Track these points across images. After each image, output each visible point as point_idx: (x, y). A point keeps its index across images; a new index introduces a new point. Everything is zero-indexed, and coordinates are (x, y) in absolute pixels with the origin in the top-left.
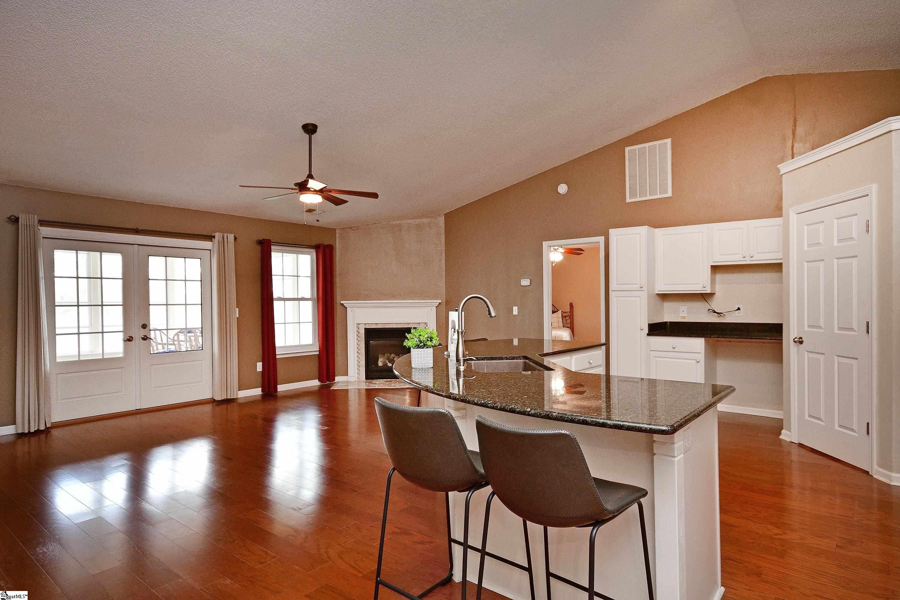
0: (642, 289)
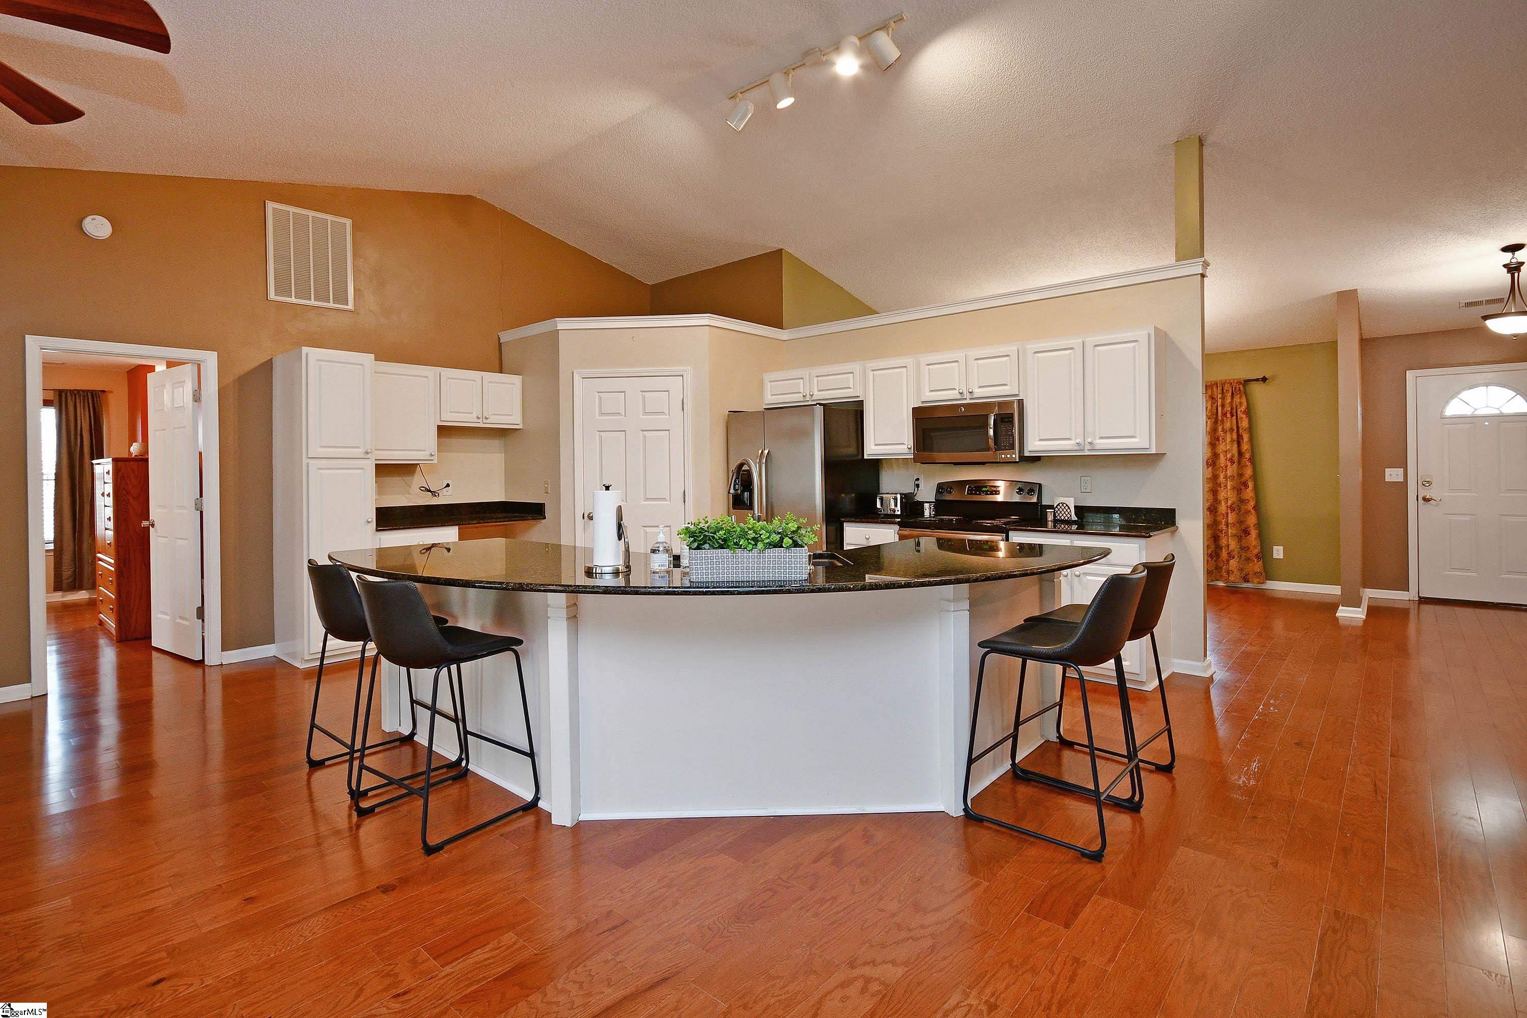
0: (369, 456)
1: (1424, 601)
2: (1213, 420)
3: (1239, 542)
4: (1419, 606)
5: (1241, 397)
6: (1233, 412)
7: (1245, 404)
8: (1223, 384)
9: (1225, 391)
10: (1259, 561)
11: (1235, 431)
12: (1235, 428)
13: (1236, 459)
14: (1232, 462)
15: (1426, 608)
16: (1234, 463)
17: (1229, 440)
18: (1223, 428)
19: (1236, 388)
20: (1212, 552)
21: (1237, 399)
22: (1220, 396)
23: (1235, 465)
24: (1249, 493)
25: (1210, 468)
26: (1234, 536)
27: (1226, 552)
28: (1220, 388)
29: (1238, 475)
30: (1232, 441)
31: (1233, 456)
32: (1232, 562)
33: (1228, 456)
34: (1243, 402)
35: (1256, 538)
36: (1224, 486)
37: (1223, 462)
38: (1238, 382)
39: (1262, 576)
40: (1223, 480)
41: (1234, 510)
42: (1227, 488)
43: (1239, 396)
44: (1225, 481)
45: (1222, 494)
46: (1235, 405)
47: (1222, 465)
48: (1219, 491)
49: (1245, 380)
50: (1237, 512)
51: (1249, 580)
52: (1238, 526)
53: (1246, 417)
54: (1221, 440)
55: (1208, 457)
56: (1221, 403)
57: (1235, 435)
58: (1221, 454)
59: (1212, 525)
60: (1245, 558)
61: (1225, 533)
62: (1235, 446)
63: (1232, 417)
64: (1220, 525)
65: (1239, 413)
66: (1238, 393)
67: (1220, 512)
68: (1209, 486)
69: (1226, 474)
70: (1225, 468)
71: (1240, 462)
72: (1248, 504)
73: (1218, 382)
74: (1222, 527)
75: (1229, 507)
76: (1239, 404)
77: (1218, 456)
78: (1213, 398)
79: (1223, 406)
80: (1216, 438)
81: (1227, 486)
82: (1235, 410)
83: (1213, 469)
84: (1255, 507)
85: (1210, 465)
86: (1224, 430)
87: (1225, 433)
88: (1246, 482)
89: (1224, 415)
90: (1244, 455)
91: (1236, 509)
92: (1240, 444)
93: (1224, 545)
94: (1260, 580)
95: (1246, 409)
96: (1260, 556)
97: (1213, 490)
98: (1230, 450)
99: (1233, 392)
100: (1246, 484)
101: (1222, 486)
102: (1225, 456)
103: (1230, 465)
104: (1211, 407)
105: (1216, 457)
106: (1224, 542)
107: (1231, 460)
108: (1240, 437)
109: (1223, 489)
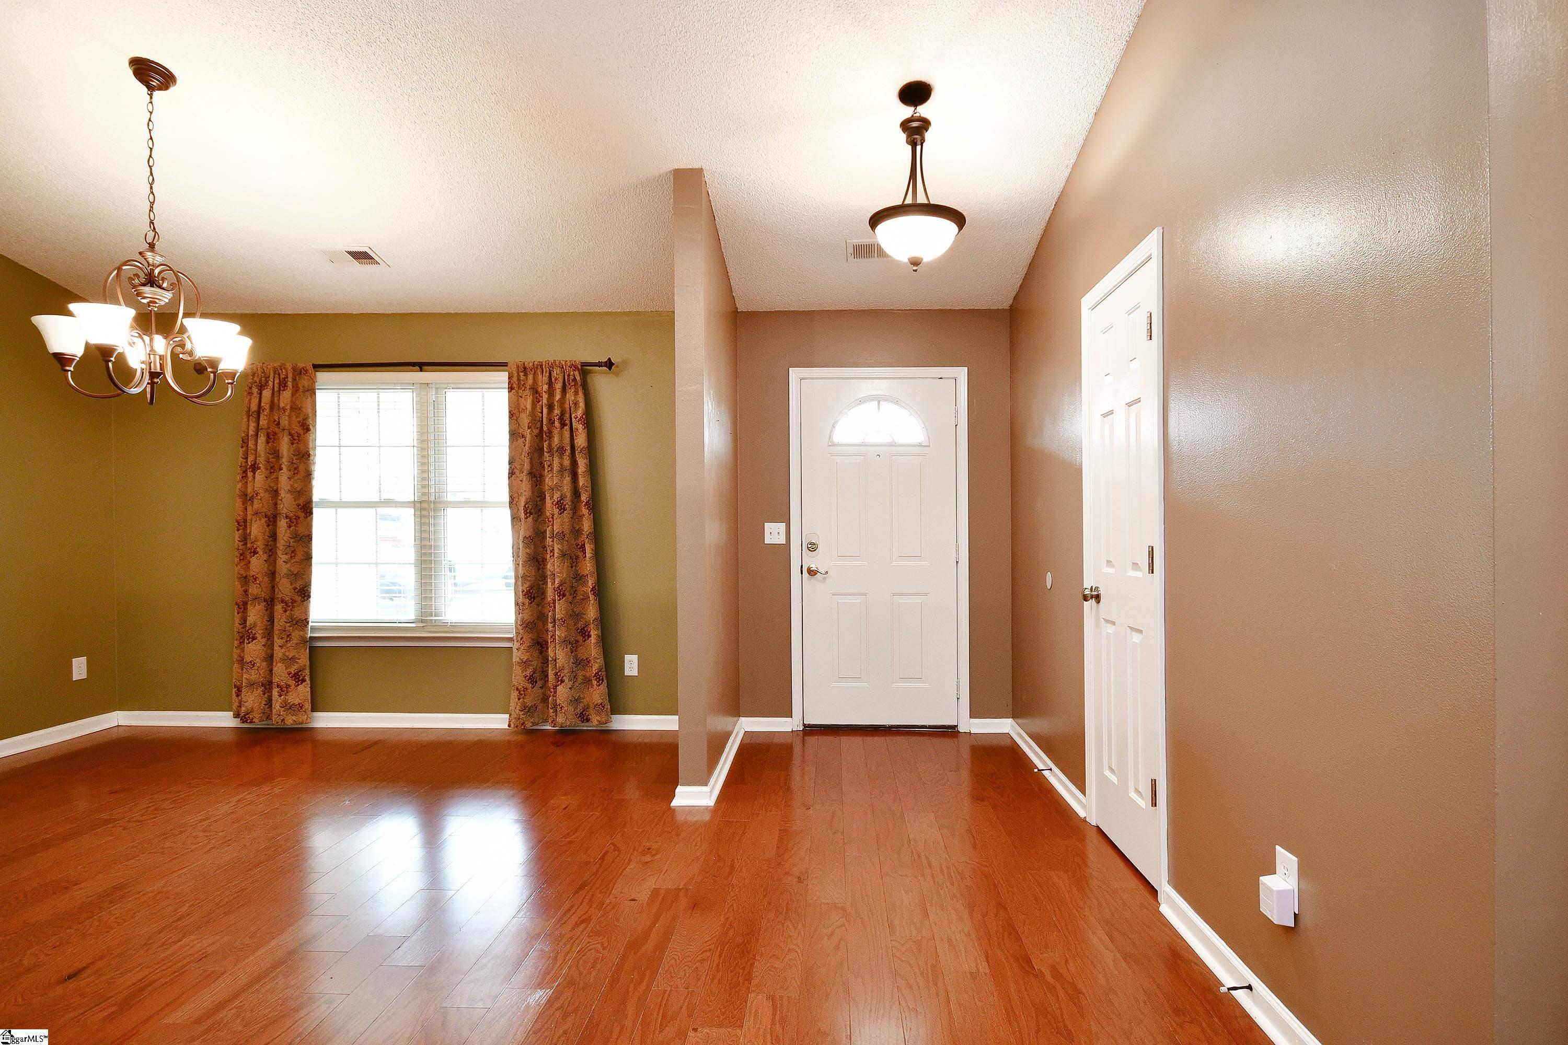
1: (811, 730)
2: (536, 431)
3: (572, 652)
4: (804, 739)
5: (576, 393)
6: (565, 418)
7: (582, 404)
8: (552, 366)
9: (553, 380)
10: (599, 685)
11: (568, 452)
12: (568, 448)
13: (568, 502)
14: (562, 509)
15: (812, 740)
16: (565, 510)
17: (556, 467)
18: (550, 446)
19: (569, 375)
20: (534, 673)
21: (571, 396)
22: (545, 387)
23: (567, 515)
24: (588, 566)
25: (530, 519)
26: (565, 642)
27: (553, 672)
28: (546, 375)
29: (571, 532)
30: (562, 469)
31: (562, 498)
32: (559, 690)
33: (555, 498)
34: (580, 401)
35: (597, 643)
36: (551, 551)
37: (550, 507)
38: (574, 366)
39: (606, 707)
40: (549, 541)
41: (564, 595)
42: (556, 555)
43: (573, 390)
44: (553, 541)
45: (549, 566)
46: (567, 406)
47: (548, 514)
48: (544, 560)
49: (581, 363)
50: (570, 598)
51: (588, 715)
52: (571, 622)
53: (584, 429)
54: (546, 466)
55: (527, 499)
56: (548, 402)
57: (567, 459)
58: (546, 493)
59: (533, 622)
60: (580, 680)
61: (551, 637)
62: (567, 480)
63: (563, 428)
64: (545, 623)
65: (573, 420)
66: (572, 386)
67: (544, 598)
68: (528, 550)
69: (553, 529)
70: (553, 518)
71: (574, 508)
72: (585, 583)
73: (544, 363)
74: (548, 625)
75: (559, 589)
76: (574, 405)
77: (542, 497)
78: (535, 391)
79: (551, 407)
80: (541, 465)
81: (556, 551)
82: (567, 415)
83: (536, 521)
84: (596, 587)
85: (531, 514)
86: (550, 450)
87: (552, 456)
88: (582, 545)
89: (551, 422)
90: (580, 496)
91: (567, 594)
92: (574, 475)
93: (550, 659)
94: (603, 714)
95: (584, 415)
96: (603, 674)
97: (537, 560)
98: (558, 487)
99: (567, 383)
100: (583, 548)
101: (549, 551)
102: (552, 497)
103: (561, 514)
104: (532, 408)
105: (539, 499)
106: (551, 653)
107: (560, 505)
108: (574, 463)
109: (551, 556)
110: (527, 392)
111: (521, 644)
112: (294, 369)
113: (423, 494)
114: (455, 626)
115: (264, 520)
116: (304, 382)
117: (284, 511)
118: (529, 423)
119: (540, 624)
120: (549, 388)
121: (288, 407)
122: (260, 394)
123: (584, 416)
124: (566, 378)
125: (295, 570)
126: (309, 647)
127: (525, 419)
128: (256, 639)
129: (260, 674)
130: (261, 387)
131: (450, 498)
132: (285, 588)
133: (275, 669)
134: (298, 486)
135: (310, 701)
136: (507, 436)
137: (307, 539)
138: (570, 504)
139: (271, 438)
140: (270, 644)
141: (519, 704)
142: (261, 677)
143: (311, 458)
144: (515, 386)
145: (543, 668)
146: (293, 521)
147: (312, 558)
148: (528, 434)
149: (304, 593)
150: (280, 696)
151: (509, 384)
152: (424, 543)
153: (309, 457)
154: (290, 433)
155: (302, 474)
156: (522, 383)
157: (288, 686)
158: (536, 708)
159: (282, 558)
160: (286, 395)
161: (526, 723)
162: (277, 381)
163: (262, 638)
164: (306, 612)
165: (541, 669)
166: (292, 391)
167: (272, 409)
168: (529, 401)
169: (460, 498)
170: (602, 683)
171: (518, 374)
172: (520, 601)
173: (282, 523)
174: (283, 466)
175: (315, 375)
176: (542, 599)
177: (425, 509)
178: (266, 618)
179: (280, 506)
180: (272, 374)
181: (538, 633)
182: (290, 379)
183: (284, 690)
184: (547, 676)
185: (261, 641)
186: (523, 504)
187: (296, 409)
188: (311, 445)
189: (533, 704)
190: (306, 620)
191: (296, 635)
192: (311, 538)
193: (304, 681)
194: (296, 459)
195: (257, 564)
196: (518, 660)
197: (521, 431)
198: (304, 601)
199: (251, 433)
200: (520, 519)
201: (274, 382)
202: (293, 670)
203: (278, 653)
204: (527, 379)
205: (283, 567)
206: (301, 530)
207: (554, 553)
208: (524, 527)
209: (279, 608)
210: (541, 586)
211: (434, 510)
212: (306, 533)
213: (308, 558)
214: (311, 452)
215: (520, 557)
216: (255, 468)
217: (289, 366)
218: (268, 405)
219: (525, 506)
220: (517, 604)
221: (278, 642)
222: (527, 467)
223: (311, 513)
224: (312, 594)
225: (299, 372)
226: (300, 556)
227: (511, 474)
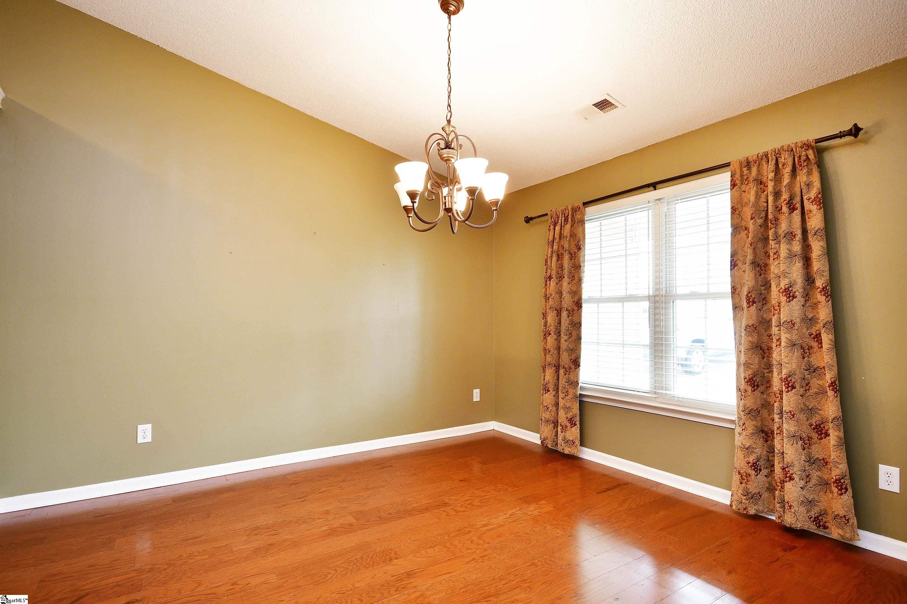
2: (760, 221)
3: (804, 449)
5: (810, 173)
6: (794, 202)
7: (817, 184)
8: (777, 154)
9: (780, 166)
10: (842, 494)
11: (799, 236)
12: (799, 232)
13: (798, 288)
14: (791, 297)
16: (794, 297)
17: (784, 253)
18: (776, 233)
19: (800, 156)
20: (758, 461)
21: (802, 177)
22: (771, 175)
23: (797, 304)
24: (825, 358)
25: (753, 308)
26: (795, 436)
27: (781, 465)
28: (772, 163)
29: (803, 320)
30: (791, 256)
31: (791, 285)
32: (788, 485)
33: (782, 285)
34: (814, 181)
35: (837, 446)
36: (777, 340)
37: (775, 295)
38: (807, 146)
39: (851, 521)
40: (774, 330)
41: (793, 387)
42: (783, 344)
43: (805, 171)
44: (780, 330)
45: (775, 355)
46: (797, 190)
47: (774, 302)
48: (770, 349)
49: (816, 140)
50: (802, 391)
51: (826, 522)
52: (802, 417)
53: (820, 209)
54: (771, 254)
55: (749, 288)
56: (774, 189)
57: (797, 244)
58: (772, 281)
59: (757, 409)
60: (814, 481)
61: (778, 429)
62: (798, 265)
63: (793, 212)
64: (771, 411)
65: (806, 202)
66: (804, 166)
67: (770, 387)
68: (750, 339)
69: (780, 318)
70: (779, 306)
71: (807, 296)
72: (822, 376)
73: (770, 152)
74: (773, 415)
75: (787, 381)
76: (806, 186)
77: (767, 285)
78: (760, 183)
79: (777, 194)
80: (766, 254)
81: (783, 340)
82: (798, 199)
83: (760, 310)
84: (837, 382)
85: (754, 302)
86: (776, 237)
87: (779, 243)
88: (817, 335)
89: (778, 209)
90: (813, 282)
91: (798, 386)
92: (806, 261)
93: (776, 451)
94: (848, 529)
95: (819, 194)
96: (847, 482)
97: (761, 348)
98: (785, 274)
99: (797, 166)
100: (818, 337)
101: (774, 340)
102: (778, 285)
103: (789, 301)
104: (756, 198)
105: (764, 287)
106: (777, 446)
107: (789, 294)
108: (806, 247)
109: (777, 346)
110: (751, 185)
111: (743, 430)
112: (572, 209)
113: (657, 290)
114: (681, 401)
115: (555, 312)
116: (578, 216)
117: (566, 306)
118: (752, 214)
119: (765, 413)
120: (775, 175)
121: (569, 235)
122: (555, 229)
123: (820, 196)
124: (796, 161)
125: (571, 347)
126: (579, 400)
127: (748, 212)
128: (549, 391)
129: (551, 415)
130: (555, 224)
131: (680, 291)
132: (565, 358)
133: (559, 413)
134: (574, 289)
135: (579, 439)
136: (729, 230)
137: (577, 325)
138: (801, 290)
139: (560, 257)
140: (557, 396)
141: (741, 488)
142: (552, 418)
143: (582, 268)
144: (737, 182)
145: (768, 457)
146: (570, 313)
147: (581, 338)
148: (751, 224)
149: (576, 363)
150: (562, 432)
151: (731, 182)
152: (657, 329)
153: (580, 268)
154: (570, 253)
155: (576, 280)
156: (745, 177)
157: (566, 427)
158: (761, 496)
159: (564, 337)
160: (568, 227)
161: (749, 509)
162: (563, 219)
163: (553, 391)
164: (577, 376)
165: (766, 458)
166: (571, 224)
167: (560, 238)
168: (753, 192)
169: (687, 291)
170: (845, 492)
171: (741, 170)
172: (742, 387)
173: (564, 314)
174: (565, 275)
175: (585, 210)
176: (767, 387)
177: (658, 302)
178: (556, 378)
179: (563, 303)
180: (561, 215)
181: (762, 420)
182: (570, 216)
183: (564, 429)
184: (773, 466)
185: (552, 393)
186: (745, 293)
187: (573, 235)
188: (581, 259)
189: (757, 491)
190: (577, 382)
191: (571, 391)
192: (581, 325)
193: (575, 425)
194: (573, 270)
195: (551, 340)
196: (740, 444)
197: (744, 223)
198: (576, 368)
199: (549, 255)
200: (743, 308)
201: (561, 219)
202: (569, 415)
203: (561, 403)
204: (750, 173)
205: (564, 345)
206: (575, 319)
207: (781, 342)
208: (747, 315)
209: (562, 371)
210: (766, 375)
211: (665, 303)
212: (578, 321)
213: (579, 338)
214: (582, 264)
215: (743, 345)
216: (550, 278)
217: (570, 208)
218: (558, 236)
219: (747, 295)
220: (739, 390)
221: (561, 395)
222: (749, 257)
223: (581, 307)
224: (581, 364)
225: (575, 210)
226: (574, 337)
227: (734, 265)
